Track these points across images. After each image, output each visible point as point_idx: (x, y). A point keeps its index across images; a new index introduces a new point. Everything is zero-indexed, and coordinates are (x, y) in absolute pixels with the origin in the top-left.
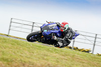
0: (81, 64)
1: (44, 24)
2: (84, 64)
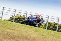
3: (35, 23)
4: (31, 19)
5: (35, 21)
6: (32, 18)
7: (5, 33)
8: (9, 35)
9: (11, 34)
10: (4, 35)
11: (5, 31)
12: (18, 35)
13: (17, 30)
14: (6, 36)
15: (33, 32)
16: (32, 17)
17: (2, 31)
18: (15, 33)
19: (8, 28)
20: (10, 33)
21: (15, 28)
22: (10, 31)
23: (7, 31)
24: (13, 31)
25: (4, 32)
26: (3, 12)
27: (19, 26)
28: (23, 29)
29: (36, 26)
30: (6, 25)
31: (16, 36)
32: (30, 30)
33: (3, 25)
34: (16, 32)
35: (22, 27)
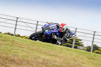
0: (21, 49)
1: (45, 25)
2: (24, 49)
3: (56, 37)
4: (47, 31)
5: (55, 33)
6: (49, 29)
7: (40, 60)
8: (47, 63)
9: (50, 63)
10: (37, 63)
11: (40, 57)
12: (60, 65)
13: (60, 57)
14: (41, 65)
15: (86, 61)
16: (49, 26)
17: (35, 58)
18: (56, 62)
19: (45, 53)
20: (48, 60)
21: (56, 53)
22: (48, 57)
23: (43, 57)
24: (53, 58)
25: (37, 59)
26: (36, 29)
27: (63, 50)
28: (69, 55)
29: (58, 44)
30: (41, 48)
31: (57, 65)
32: (81, 56)
33: (37, 48)
34: (58, 59)
35: (68, 52)
